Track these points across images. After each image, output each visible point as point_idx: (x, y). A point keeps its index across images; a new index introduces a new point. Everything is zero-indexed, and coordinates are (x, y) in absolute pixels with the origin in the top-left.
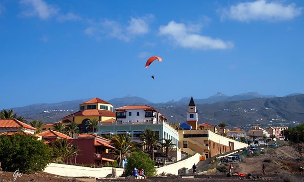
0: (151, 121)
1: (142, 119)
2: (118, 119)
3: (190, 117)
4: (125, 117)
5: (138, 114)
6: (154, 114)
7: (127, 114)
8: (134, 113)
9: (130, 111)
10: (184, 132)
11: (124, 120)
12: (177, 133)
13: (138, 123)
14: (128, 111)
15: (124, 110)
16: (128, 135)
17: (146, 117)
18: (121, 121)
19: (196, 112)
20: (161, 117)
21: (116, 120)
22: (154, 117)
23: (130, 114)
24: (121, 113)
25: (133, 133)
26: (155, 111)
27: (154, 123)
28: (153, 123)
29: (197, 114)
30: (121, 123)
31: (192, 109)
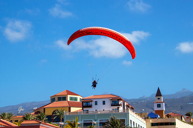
0: (117, 110)
1: (108, 108)
2: (84, 109)
3: (158, 107)
4: (90, 106)
5: (104, 103)
6: (121, 102)
7: (93, 103)
8: (100, 102)
9: (96, 100)
10: (151, 121)
11: (90, 109)
12: (145, 122)
13: (104, 112)
14: (94, 101)
15: (90, 99)
16: (94, 124)
17: (112, 105)
18: (88, 111)
19: (163, 102)
20: (128, 106)
21: (83, 109)
22: (119, 105)
23: (96, 103)
24: (87, 102)
25: (99, 121)
26: (121, 99)
27: (120, 111)
28: (118, 111)
29: (164, 104)
30: (88, 113)
31: (159, 99)
